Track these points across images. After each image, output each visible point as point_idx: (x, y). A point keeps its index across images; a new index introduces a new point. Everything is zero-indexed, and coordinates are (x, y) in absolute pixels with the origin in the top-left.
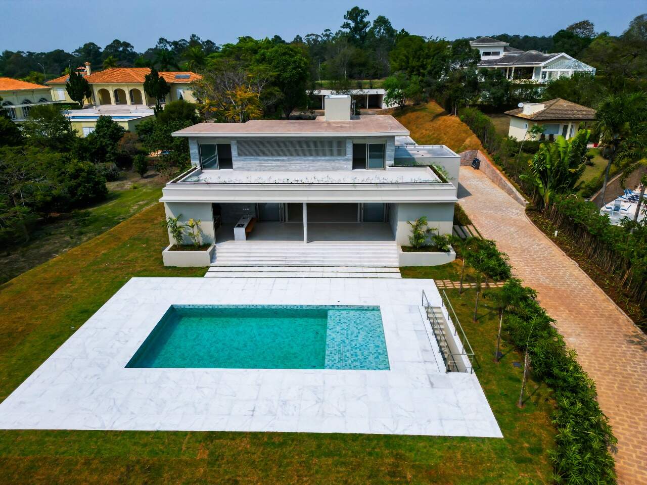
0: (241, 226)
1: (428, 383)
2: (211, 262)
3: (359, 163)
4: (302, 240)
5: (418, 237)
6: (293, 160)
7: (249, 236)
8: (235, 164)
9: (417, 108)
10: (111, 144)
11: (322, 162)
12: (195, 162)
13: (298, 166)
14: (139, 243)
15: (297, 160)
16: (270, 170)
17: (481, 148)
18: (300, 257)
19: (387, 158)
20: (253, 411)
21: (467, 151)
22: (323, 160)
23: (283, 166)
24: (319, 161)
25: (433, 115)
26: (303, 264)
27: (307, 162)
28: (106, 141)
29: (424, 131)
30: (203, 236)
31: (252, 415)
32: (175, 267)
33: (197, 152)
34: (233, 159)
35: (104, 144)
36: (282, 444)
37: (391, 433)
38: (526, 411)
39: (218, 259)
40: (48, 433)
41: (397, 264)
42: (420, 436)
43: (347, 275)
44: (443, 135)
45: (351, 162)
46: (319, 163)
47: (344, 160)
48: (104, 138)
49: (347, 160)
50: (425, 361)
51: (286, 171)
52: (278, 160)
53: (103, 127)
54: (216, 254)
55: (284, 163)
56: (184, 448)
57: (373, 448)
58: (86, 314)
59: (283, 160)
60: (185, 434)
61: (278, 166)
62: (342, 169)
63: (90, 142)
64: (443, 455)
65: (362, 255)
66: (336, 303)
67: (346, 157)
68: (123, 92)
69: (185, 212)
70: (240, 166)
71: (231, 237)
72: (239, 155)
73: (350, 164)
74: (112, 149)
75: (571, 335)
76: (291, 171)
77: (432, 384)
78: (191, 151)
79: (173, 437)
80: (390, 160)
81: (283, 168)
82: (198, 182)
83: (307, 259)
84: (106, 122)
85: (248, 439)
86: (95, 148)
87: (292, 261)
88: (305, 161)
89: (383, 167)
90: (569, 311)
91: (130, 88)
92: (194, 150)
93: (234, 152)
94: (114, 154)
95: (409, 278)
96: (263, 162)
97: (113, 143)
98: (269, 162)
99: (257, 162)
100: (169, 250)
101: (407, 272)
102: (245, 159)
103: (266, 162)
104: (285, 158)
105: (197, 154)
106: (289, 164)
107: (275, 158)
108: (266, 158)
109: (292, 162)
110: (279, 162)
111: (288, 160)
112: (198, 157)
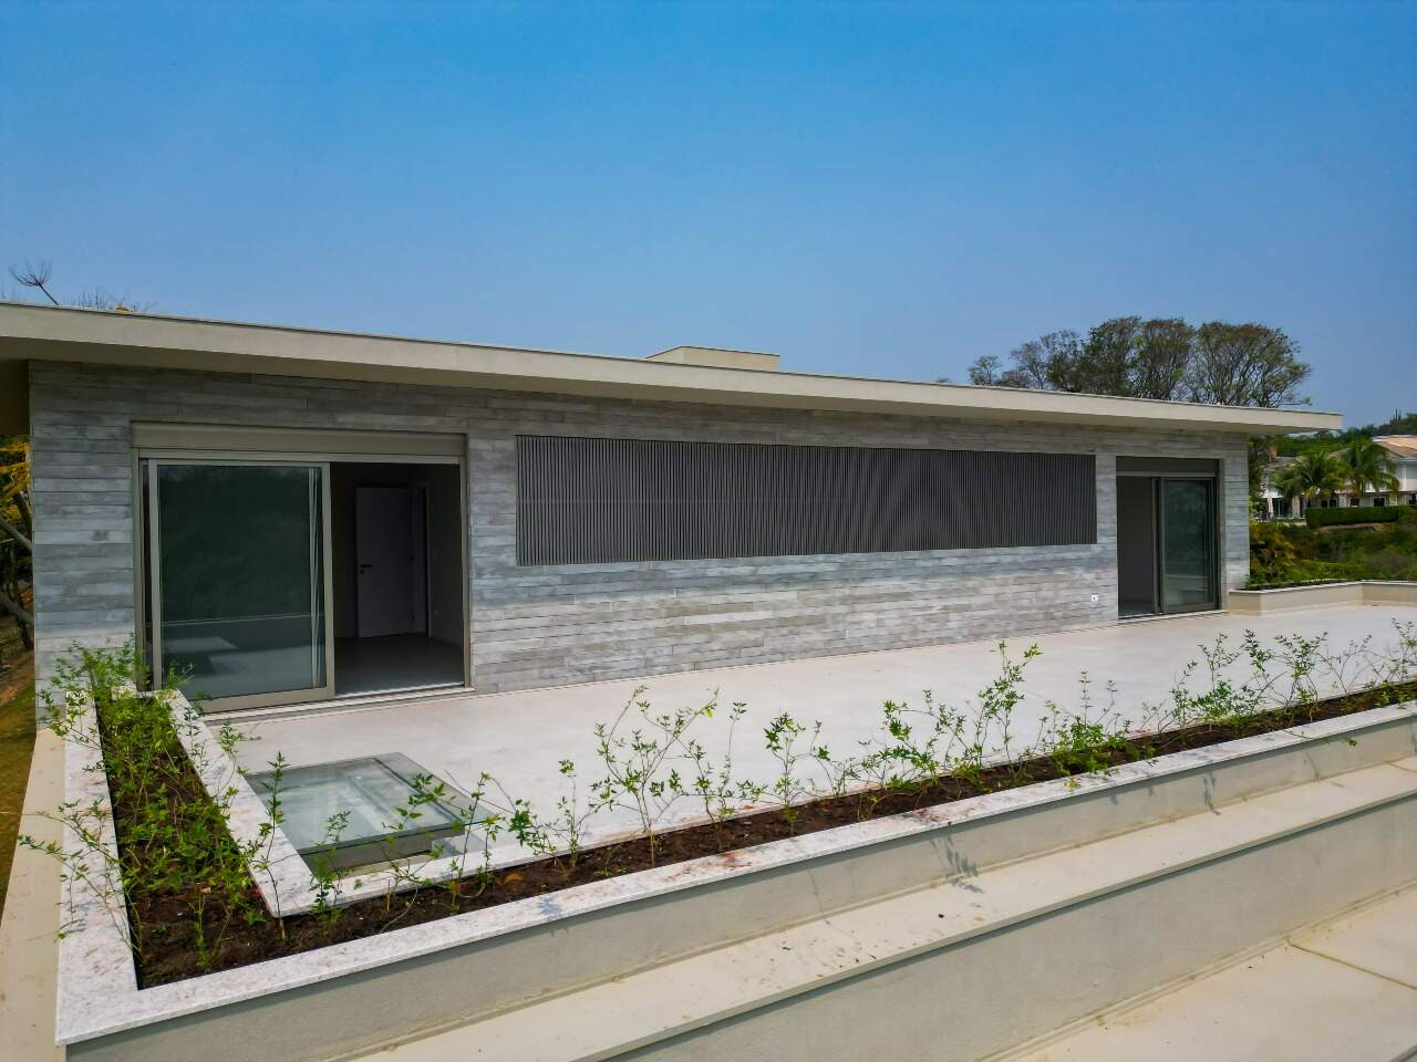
13: (892, 616)
15: (888, 574)
19: (1227, 548)
22: (1008, 568)
24: (986, 571)
27: (934, 585)
34: (480, 583)
45: (1111, 576)
49: (1097, 563)
51: (827, 651)
52: (788, 580)
59: (814, 578)
61: (783, 622)
62: (1083, 616)
67: (1095, 548)
70: (531, 642)
72: (532, 552)
73: (1102, 588)
76: (855, 649)
80: (1238, 556)
81: (814, 636)
93: (492, 533)
96: (692, 597)
98: (737, 595)
99: (651, 599)
102: (573, 580)
103: (717, 599)
104: (822, 563)
105: (127, 563)
106: (843, 601)
107: (770, 567)
108: (715, 568)
109: (867, 588)
110: (790, 595)
111: (843, 577)
112: (128, 590)
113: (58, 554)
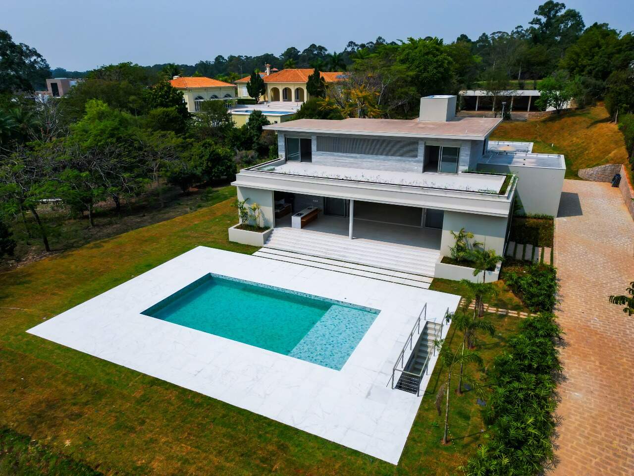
0: (298, 215)
1: (366, 393)
2: (265, 243)
3: (430, 165)
4: (348, 235)
5: (459, 249)
6: (364, 158)
7: (304, 225)
8: (314, 158)
9: (578, 112)
10: (257, 135)
11: (392, 162)
12: (282, 154)
13: (369, 164)
14: (227, 219)
15: (369, 158)
16: (343, 166)
17: (627, 162)
18: (338, 251)
19: (460, 163)
20: (199, 372)
21: (607, 165)
22: (394, 160)
23: (356, 163)
24: (389, 160)
25: (593, 121)
26: (341, 258)
27: (378, 161)
28: (254, 132)
29: (575, 139)
30: (264, 219)
31: (195, 375)
32: (237, 243)
33: (284, 144)
34: (313, 153)
35: (252, 135)
36: (199, 405)
37: (293, 426)
38: (446, 449)
39: (271, 241)
40: (60, 347)
41: (432, 274)
42: (316, 437)
43: (375, 276)
44: (592, 144)
45: (422, 165)
46: (390, 163)
47: (415, 162)
48: (253, 130)
49: (418, 162)
50: (381, 372)
52: (352, 157)
53: (253, 120)
54: (271, 237)
55: (356, 160)
56: (130, 385)
57: (266, 433)
58: (150, 267)
59: (356, 157)
60: (139, 374)
61: (351, 163)
62: (412, 170)
63: (242, 132)
64: (323, 460)
65: (400, 260)
66: (341, 299)
67: (417, 159)
68: (290, 90)
69: (252, 196)
70: (318, 160)
71: (289, 224)
72: (318, 150)
73: (420, 166)
74: (257, 139)
75: (580, 390)
76: (362, 168)
77: (369, 394)
78: (279, 144)
79: (130, 374)
80: (464, 166)
81: (356, 166)
82: (272, 171)
83: (345, 254)
84: (256, 116)
85: (177, 393)
86: (245, 138)
87: (331, 254)
88: (376, 159)
89: (456, 172)
90: (600, 364)
91: (296, 87)
92: (281, 143)
93: (314, 147)
94: (258, 144)
95: (436, 290)
96: (337, 158)
97: (259, 134)
98: (343, 158)
99: (332, 157)
100: (235, 228)
101: (439, 285)
102: (323, 154)
103: (341, 158)
104: (358, 155)
105: (284, 147)
106: (361, 161)
107: (349, 155)
108: (340, 154)
109: (364, 160)
110: (352, 159)
111: (361, 158)
112: (284, 149)
113: (280, 145)
